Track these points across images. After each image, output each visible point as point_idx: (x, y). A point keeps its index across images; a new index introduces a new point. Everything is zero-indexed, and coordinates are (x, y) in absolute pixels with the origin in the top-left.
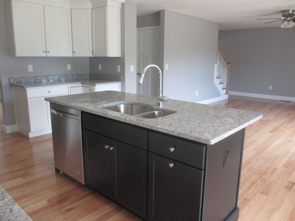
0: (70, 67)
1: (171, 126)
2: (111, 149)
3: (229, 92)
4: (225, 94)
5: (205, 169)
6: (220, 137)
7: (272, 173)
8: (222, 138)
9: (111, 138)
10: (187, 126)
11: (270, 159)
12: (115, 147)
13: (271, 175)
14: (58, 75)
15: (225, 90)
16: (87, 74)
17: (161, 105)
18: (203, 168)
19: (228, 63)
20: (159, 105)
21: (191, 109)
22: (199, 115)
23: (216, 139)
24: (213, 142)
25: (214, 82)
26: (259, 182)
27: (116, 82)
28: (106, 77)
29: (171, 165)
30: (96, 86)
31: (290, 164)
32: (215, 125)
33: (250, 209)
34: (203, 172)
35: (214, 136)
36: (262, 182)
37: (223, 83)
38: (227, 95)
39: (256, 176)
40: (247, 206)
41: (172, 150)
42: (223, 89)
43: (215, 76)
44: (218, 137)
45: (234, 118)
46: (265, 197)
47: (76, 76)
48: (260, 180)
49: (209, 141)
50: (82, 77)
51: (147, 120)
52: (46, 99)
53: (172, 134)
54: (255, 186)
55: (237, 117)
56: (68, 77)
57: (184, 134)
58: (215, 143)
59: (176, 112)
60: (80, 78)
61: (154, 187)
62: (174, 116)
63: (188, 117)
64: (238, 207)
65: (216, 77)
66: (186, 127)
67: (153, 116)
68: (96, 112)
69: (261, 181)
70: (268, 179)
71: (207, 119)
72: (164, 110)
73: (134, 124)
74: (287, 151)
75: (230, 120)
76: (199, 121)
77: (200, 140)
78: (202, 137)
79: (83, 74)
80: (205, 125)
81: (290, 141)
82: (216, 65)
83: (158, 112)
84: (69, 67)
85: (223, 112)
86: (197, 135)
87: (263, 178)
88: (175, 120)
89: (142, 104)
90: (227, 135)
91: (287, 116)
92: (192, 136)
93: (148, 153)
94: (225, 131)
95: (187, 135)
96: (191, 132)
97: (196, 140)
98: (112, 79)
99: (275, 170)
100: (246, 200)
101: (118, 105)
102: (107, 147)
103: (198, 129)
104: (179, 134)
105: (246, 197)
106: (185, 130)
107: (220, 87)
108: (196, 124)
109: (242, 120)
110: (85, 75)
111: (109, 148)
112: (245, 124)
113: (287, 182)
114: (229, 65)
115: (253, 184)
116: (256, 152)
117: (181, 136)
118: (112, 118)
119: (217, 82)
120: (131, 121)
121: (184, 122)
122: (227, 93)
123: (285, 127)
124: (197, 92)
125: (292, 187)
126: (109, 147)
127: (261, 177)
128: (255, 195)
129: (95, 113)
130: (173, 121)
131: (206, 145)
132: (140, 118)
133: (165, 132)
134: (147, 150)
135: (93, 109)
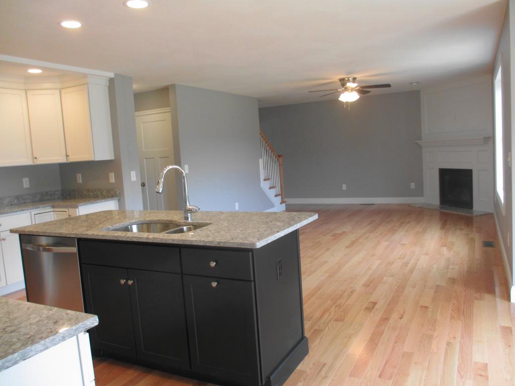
0: (28, 183)
1: (208, 237)
2: (130, 282)
3: (285, 200)
4: (281, 204)
5: (254, 281)
6: (266, 239)
7: (349, 296)
8: (269, 241)
9: (127, 268)
10: (228, 235)
11: (346, 281)
12: (135, 279)
13: (348, 299)
14: (9, 197)
15: (279, 198)
16: (57, 191)
17: (189, 219)
18: (252, 279)
19: (279, 156)
20: (187, 218)
21: (229, 218)
22: (240, 223)
23: (262, 241)
24: (260, 244)
25: (262, 186)
26: (333, 309)
27: (110, 199)
28: (91, 194)
29: (214, 284)
30: (79, 207)
31: (372, 282)
32: (261, 230)
33: (323, 340)
34: (253, 283)
35: (259, 239)
36: (337, 309)
37: (276, 187)
38: (284, 205)
39: (329, 302)
40: (319, 338)
41: (213, 264)
42: (276, 196)
43: (262, 177)
44: (264, 240)
45: (284, 221)
46: (341, 323)
47: (38, 196)
48: (334, 307)
49: (254, 244)
50: (49, 197)
51: (176, 235)
52: (12, 231)
53: (210, 245)
54: (327, 315)
55: (287, 220)
56: (26, 198)
57: (225, 242)
58: (261, 246)
59: (211, 224)
60: (47, 198)
61: (195, 329)
62: (209, 227)
63: (227, 227)
64: (305, 336)
65: (264, 178)
66: (226, 236)
67: (182, 231)
68: (103, 236)
69: (336, 307)
70: (344, 304)
71: (251, 226)
72: (194, 224)
73: (161, 242)
74: (369, 267)
75: (278, 224)
76: (241, 229)
77: (244, 245)
78: (246, 242)
79: (51, 192)
80: (249, 231)
81: (372, 255)
82: (261, 161)
83: (187, 228)
84: (26, 183)
85: (270, 217)
86: (241, 241)
87: (338, 303)
88: (212, 231)
89: (163, 220)
90: (275, 237)
91: (370, 224)
92: (234, 243)
93: (182, 277)
94: (273, 233)
95: (229, 243)
96: (233, 239)
97: (240, 247)
98: (102, 195)
99: (352, 292)
100: (317, 332)
101: (129, 227)
102: (123, 282)
103: (241, 236)
104: (219, 244)
105: (316, 328)
106: (225, 239)
107: (271, 194)
108: (239, 231)
109: (292, 222)
110: (54, 194)
111: (126, 283)
112: (295, 225)
113: (367, 303)
114: (281, 159)
115: (325, 312)
116: (328, 275)
117: (221, 245)
118: (128, 240)
119: (265, 185)
120: (156, 238)
121: (223, 232)
122: (282, 202)
123: (366, 239)
124: (237, 204)
125: (373, 307)
126: (127, 281)
127: (335, 303)
128: (328, 324)
129: (100, 238)
130: (209, 232)
131: (251, 250)
132: (166, 235)
133: (202, 244)
134: (180, 272)
135: (96, 233)
